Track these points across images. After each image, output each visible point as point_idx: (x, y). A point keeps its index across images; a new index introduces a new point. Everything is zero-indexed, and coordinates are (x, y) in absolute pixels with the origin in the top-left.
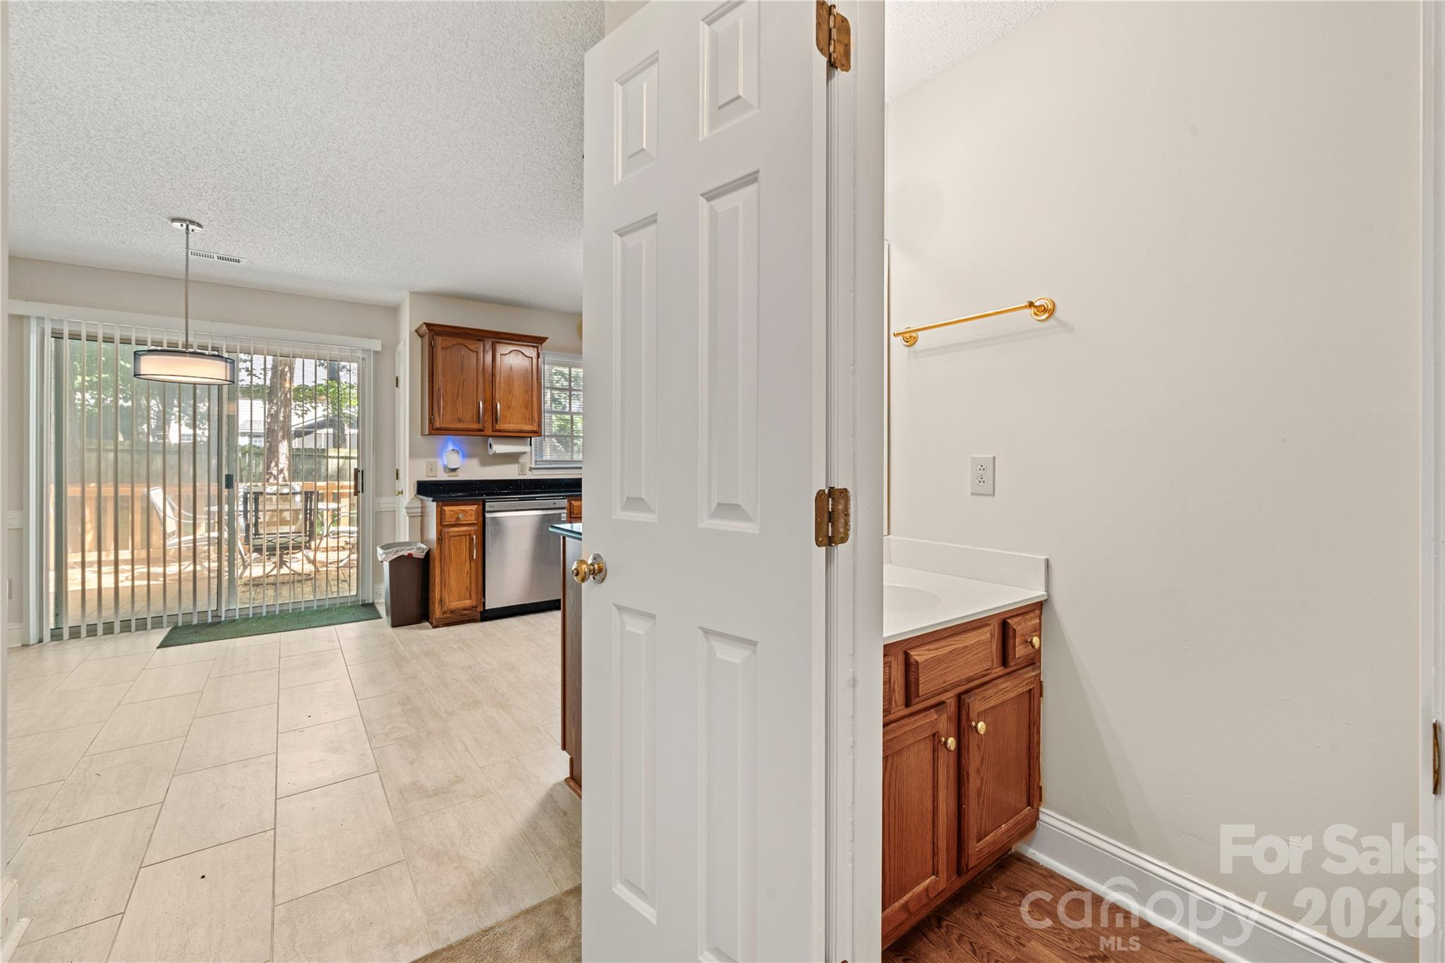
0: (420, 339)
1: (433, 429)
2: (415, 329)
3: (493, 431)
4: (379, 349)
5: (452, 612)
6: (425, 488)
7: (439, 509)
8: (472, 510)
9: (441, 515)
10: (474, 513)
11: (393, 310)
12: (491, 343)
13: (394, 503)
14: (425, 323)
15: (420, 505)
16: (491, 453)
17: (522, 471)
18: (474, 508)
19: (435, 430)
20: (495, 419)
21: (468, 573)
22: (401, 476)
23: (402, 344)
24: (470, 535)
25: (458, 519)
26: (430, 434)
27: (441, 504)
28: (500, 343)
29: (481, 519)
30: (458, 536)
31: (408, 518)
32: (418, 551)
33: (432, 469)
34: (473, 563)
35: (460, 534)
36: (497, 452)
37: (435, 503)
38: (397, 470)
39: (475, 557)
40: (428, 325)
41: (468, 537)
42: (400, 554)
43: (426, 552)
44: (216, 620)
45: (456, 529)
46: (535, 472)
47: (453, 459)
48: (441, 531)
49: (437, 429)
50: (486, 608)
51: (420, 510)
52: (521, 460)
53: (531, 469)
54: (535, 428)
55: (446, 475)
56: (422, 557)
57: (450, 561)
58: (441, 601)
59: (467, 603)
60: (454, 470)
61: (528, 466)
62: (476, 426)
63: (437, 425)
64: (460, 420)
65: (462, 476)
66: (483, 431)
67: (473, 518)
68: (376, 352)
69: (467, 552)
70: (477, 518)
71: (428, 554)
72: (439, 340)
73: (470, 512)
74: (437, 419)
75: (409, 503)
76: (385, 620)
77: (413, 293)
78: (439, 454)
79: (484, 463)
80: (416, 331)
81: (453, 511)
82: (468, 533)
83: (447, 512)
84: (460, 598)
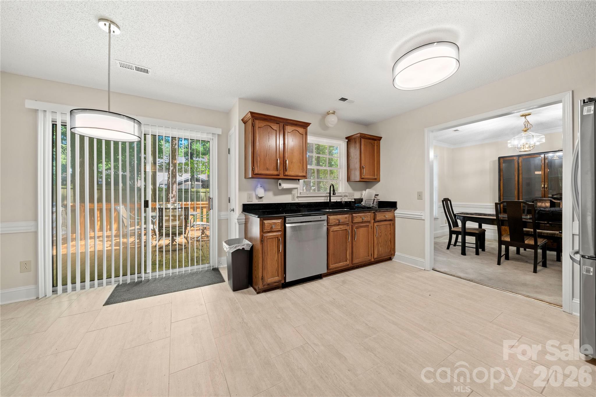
0: (244, 125)
1: (253, 175)
2: (241, 119)
3: (284, 176)
4: (220, 133)
5: (268, 284)
6: (248, 208)
7: (261, 222)
8: (279, 222)
9: (262, 225)
10: (280, 224)
11: (227, 114)
12: (283, 125)
13: (228, 215)
14: (250, 111)
15: (245, 218)
16: (279, 189)
17: (293, 198)
18: (279, 221)
19: (256, 176)
20: (285, 169)
21: (276, 260)
22: (231, 201)
23: (233, 129)
24: (278, 238)
25: (271, 228)
26: (252, 178)
27: (262, 219)
28: (287, 125)
29: (283, 227)
30: (271, 238)
31: (237, 225)
32: (246, 244)
33: (250, 197)
34: (279, 255)
35: (272, 237)
36: (284, 188)
37: (259, 219)
38: (229, 198)
39: (281, 251)
40: (252, 113)
41: (277, 239)
42: (238, 248)
43: (251, 246)
44: (140, 279)
45: (271, 234)
46: (300, 199)
47: (261, 192)
48: (262, 235)
49: (256, 174)
50: (287, 280)
51: (244, 220)
52: (293, 192)
53: (298, 197)
54: (304, 174)
55: (257, 201)
56: (249, 250)
57: (268, 254)
58: (262, 279)
59: (276, 279)
60: (261, 198)
61: (296, 195)
62: (276, 173)
63: (256, 172)
64: (268, 169)
65: (265, 201)
66: (279, 176)
67: (279, 227)
68: (218, 135)
69: (276, 248)
70: (281, 227)
71: (252, 248)
72: (257, 122)
73: (278, 224)
74: (256, 168)
75: (239, 216)
76: (227, 285)
77: (240, 99)
78: (255, 189)
79: (275, 194)
80: (242, 120)
81: (269, 223)
82: (277, 236)
83: (266, 224)
84: (273, 276)
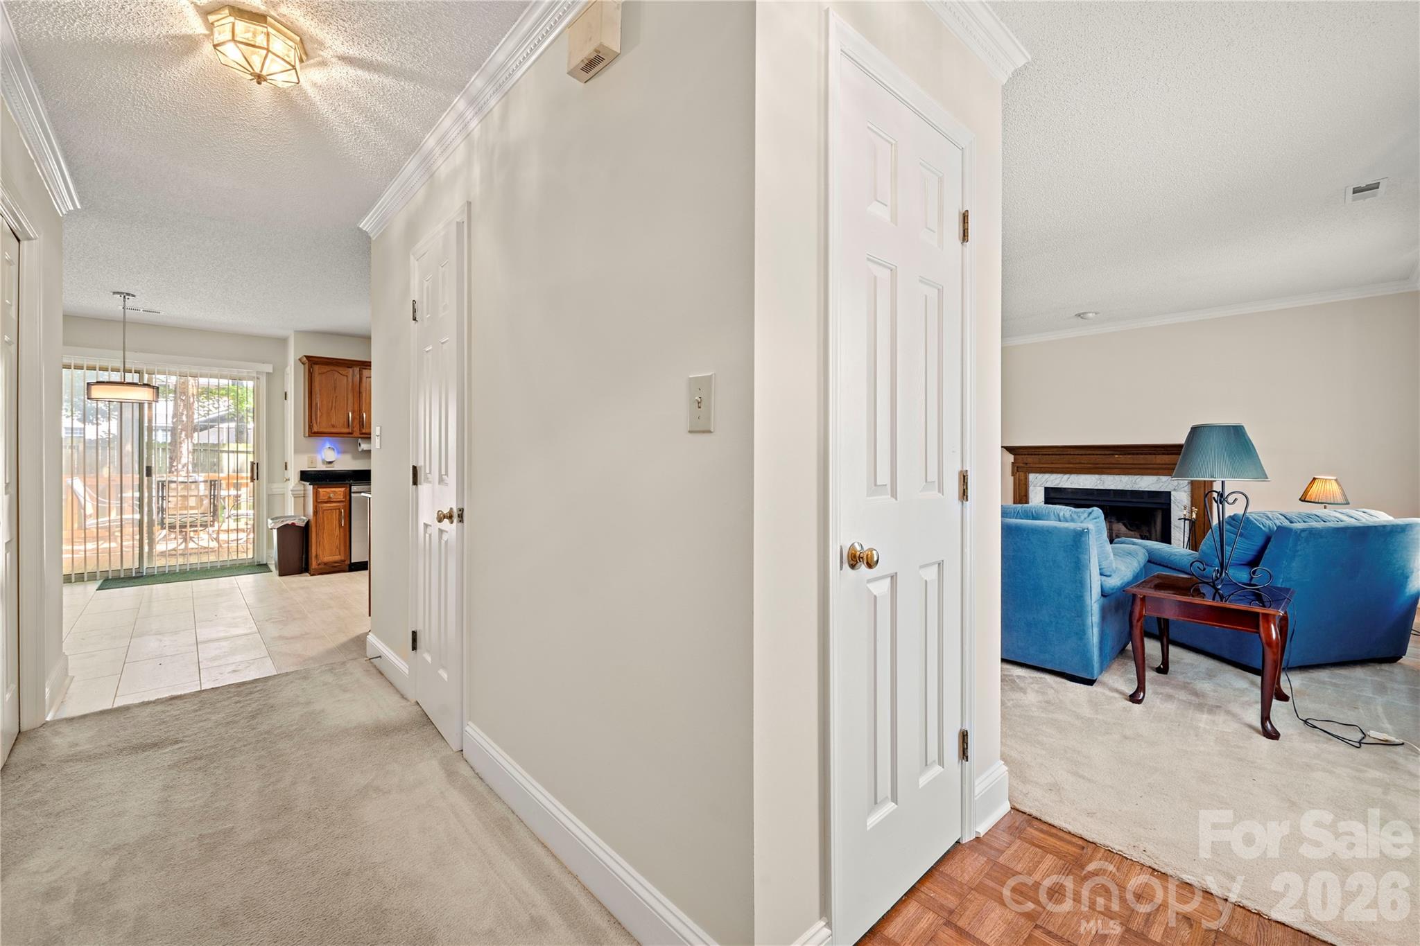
0: (303, 366)
1: (311, 433)
2: (299, 358)
3: (360, 434)
4: (271, 371)
5: (325, 564)
6: (305, 476)
7: (315, 491)
8: (340, 491)
9: (316, 494)
10: (342, 493)
11: (283, 341)
12: (358, 369)
13: (284, 488)
14: (305, 356)
15: (303, 489)
16: (360, 450)
18: (343, 489)
19: (313, 433)
20: (362, 425)
21: (337, 536)
22: (289, 467)
23: (289, 368)
25: (330, 497)
26: (309, 436)
27: (316, 486)
28: (365, 369)
29: (348, 498)
30: (330, 510)
31: (293, 498)
32: (300, 523)
33: (312, 462)
34: (342, 530)
35: (331, 508)
36: (365, 449)
37: (312, 486)
38: (286, 463)
39: (343, 525)
40: (308, 357)
41: (338, 511)
42: (285, 523)
43: (306, 521)
44: (138, 575)
45: (329, 505)
47: (330, 455)
48: (316, 506)
49: (315, 433)
50: (353, 561)
51: (302, 492)
55: (324, 466)
56: (303, 526)
57: (324, 529)
58: (317, 556)
59: (337, 558)
60: (330, 463)
62: (346, 430)
63: (315, 429)
64: (333, 426)
65: (337, 467)
66: (353, 434)
67: (342, 497)
68: (268, 374)
69: (337, 522)
70: (345, 497)
71: (308, 523)
72: (316, 367)
73: (339, 493)
74: (315, 425)
75: (294, 487)
76: (275, 571)
77: (298, 332)
78: (319, 451)
79: (355, 458)
80: (300, 360)
81: (325, 491)
82: (338, 508)
83: (321, 493)
84: (332, 555)
